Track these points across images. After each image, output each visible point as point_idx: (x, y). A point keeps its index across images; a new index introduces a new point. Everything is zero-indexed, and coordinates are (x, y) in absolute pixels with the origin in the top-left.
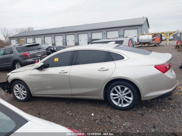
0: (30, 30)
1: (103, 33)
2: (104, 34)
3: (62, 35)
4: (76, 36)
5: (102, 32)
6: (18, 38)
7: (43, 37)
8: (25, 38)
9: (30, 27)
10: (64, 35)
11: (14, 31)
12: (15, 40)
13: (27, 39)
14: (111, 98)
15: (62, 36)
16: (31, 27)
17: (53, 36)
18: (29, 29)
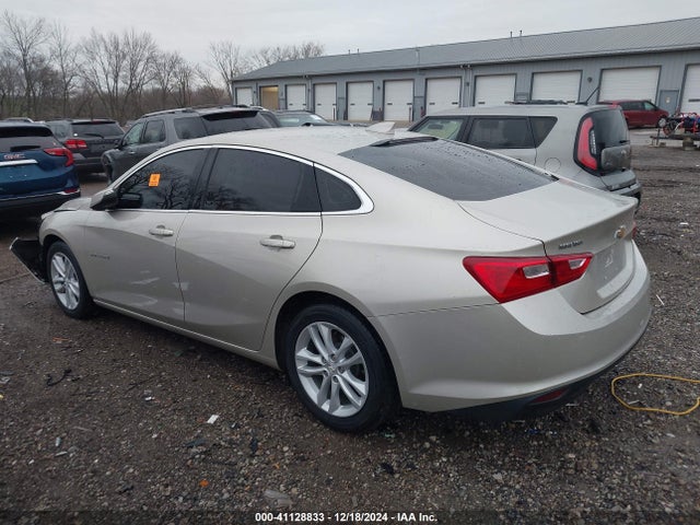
0: (311, 55)
1: (586, 75)
2: (590, 80)
3: (413, 80)
4: (468, 84)
5: (581, 71)
6: (260, 84)
7: (342, 82)
8: (282, 84)
9: (312, 44)
10: (420, 79)
11: (256, 57)
12: (249, 91)
13: (290, 89)
14: (300, 367)
15: (410, 84)
16: (316, 44)
17: (378, 81)
18: (307, 51)
